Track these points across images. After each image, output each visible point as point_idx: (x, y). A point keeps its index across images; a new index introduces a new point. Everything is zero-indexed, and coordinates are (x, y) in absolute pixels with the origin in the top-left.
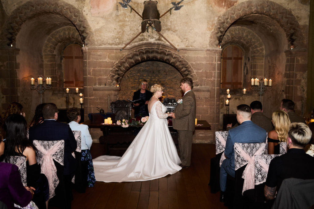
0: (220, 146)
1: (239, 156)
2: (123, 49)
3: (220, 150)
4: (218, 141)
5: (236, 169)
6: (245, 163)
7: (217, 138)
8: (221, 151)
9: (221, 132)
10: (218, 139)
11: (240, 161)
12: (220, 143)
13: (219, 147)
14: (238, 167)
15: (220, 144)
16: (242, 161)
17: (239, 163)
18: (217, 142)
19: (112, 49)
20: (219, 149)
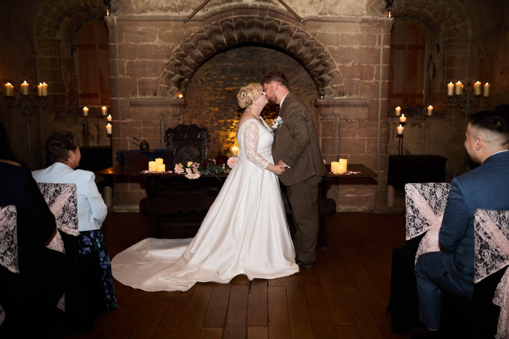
0: (417, 221)
1: (485, 246)
2: (190, 18)
3: (417, 229)
4: (412, 207)
5: (477, 281)
6: (503, 263)
7: (411, 199)
8: (418, 233)
9: (419, 185)
10: (413, 202)
11: (488, 259)
12: (416, 211)
13: (413, 221)
14: (482, 274)
15: (416, 215)
16: (493, 261)
17: (486, 264)
18: (410, 211)
19: (167, 20)
20: (414, 226)
